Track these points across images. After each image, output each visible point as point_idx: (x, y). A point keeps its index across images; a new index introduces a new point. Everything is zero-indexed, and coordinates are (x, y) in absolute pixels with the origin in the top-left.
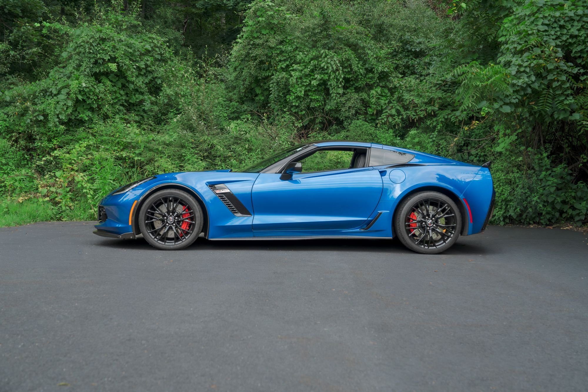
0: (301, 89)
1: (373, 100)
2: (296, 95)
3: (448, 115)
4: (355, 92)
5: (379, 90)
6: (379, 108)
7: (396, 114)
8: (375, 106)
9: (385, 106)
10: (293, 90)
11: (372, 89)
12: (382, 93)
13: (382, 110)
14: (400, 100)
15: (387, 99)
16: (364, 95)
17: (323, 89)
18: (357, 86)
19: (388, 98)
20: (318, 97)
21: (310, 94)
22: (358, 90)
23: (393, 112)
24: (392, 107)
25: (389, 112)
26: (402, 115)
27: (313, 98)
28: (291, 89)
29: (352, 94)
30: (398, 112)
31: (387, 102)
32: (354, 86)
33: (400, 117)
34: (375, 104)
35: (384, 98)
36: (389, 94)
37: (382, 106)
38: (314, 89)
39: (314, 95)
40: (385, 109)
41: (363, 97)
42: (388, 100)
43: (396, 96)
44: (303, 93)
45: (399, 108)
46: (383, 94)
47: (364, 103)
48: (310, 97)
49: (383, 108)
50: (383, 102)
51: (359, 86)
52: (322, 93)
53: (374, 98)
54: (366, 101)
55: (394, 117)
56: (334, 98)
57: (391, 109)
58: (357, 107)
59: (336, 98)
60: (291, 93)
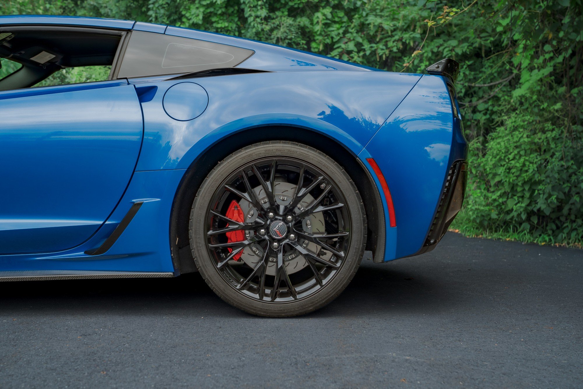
0: (197, 12)
1: (318, 28)
2: (191, 22)
3: (438, 47)
4: (289, 15)
5: (327, 11)
6: (328, 41)
7: (355, 49)
8: (320, 38)
9: (338, 38)
10: (188, 15)
11: (317, 11)
12: (333, 17)
13: (333, 43)
14: (362, 27)
15: (342, 27)
16: (303, 21)
17: (235, 12)
18: (292, 7)
19: (344, 25)
20: (226, 24)
21: (214, 19)
22: (293, 13)
23: (351, 46)
24: (350, 40)
25: (343, 46)
26: (364, 50)
27: (219, 26)
28: (183, 13)
29: (283, 18)
30: (359, 45)
31: (341, 31)
32: (288, 7)
33: (361, 54)
34: (320, 34)
35: (337, 26)
36: (345, 19)
37: (332, 38)
38: (220, 12)
39: (220, 22)
40: (338, 41)
41: (302, 24)
42: (344, 29)
43: (356, 21)
44: (201, 17)
45: (360, 40)
46: (337, 19)
47: (307, 35)
48: (215, 25)
49: (334, 40)
50: (335, 30)
51: (296, 6)
52: (233, 18)
53: (320, 24)
54: (307, 30)
55: (351, 55)
56: (252, 24)
57: (346, 43)
58: (291, 39)
59: (256, 25)
60: (184, 20)
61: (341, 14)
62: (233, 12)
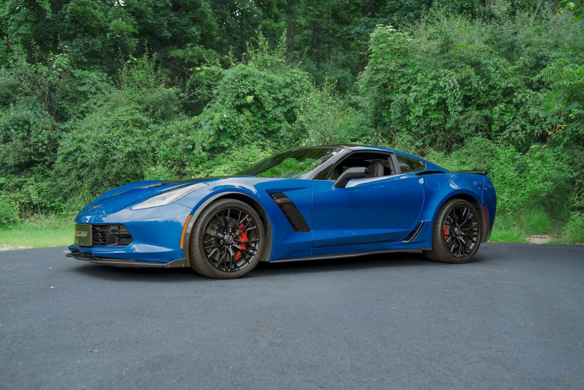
0: (420, 109)
1: (496, 116)
2: (415, 115)
3: (577, 128)
4: (477, 109)
5: (502, 106)
6: (503, 124)
7: (521, 129)
8: (497, 123)
9: (510, 122)
10: (413, 111)
11: (496, 105)
12: (506, 109)
13: (506, 126)
14: (526, 115)
15: (512, 115)
16: (486, 112)
17: (443, 108)
18: (479, 103)
19: (513, 113)
20: (437, 116)
21: (429, 113)
22: (479, 107)
23: (518, 127)
24: (517, 123)
25: (512, 127)
26: (526, 130)
27: (433, 117)
28: (411, 110)
29: (473, 111)
30: (523, 128)
31: (511, 118)
32: (476, 104)
33: (524, 132)
34: (497, 120)
35: (509, 114)
36: (515, 110)
37: (505, 122)
38: (433, 109)
39: (433, 115)
40: (509, 124)
41: (485, 114)
42: (513, 116)
43: (522, 110)
44: (421, 112)
45: (524, 123)
46: (509, 110)
47: (489, 120)
48: (430, 116)
49: (506, 124)
50: (507, 118)
51: (482, 103)
52: (441, 112)
53: (497, 114)
54: (489, 117)
55: (518, 133)
56: (452, 115)
57: (515, 125)
58: (478, 124)
59: (455, 116)
60: (411, 114)
61: (512, 107)
62: (441, 108)
